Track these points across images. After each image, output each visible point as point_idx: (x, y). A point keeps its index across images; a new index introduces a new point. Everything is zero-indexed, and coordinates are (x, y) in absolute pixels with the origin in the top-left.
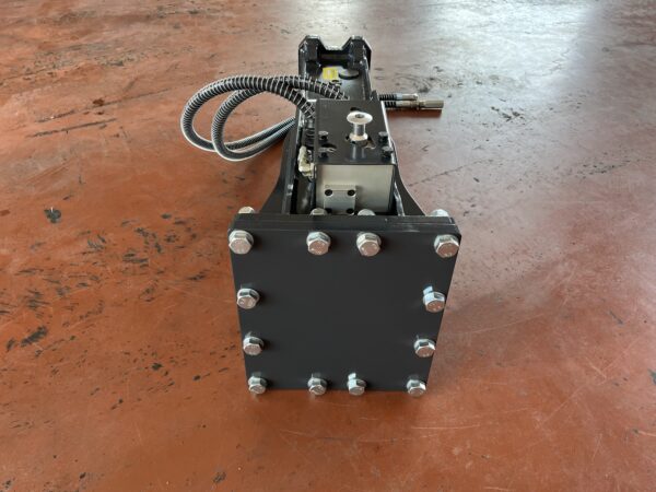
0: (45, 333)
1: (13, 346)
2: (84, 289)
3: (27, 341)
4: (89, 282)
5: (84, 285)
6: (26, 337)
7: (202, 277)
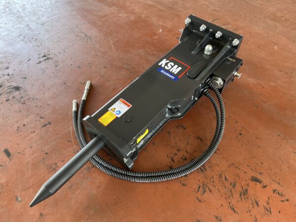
0: (253, 177)
1: (265, 185)
2: (227, 177)
3: (260, 182)
4: (224, 178)
5: (226, 179)
6: (258, 183)
7: (199, 138)
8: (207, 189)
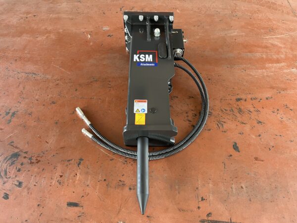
0: (236, 99)
1: (245, 99)
5: (225, 110)
6: (241, 101)
8: (222, 123)
